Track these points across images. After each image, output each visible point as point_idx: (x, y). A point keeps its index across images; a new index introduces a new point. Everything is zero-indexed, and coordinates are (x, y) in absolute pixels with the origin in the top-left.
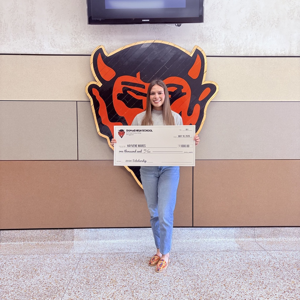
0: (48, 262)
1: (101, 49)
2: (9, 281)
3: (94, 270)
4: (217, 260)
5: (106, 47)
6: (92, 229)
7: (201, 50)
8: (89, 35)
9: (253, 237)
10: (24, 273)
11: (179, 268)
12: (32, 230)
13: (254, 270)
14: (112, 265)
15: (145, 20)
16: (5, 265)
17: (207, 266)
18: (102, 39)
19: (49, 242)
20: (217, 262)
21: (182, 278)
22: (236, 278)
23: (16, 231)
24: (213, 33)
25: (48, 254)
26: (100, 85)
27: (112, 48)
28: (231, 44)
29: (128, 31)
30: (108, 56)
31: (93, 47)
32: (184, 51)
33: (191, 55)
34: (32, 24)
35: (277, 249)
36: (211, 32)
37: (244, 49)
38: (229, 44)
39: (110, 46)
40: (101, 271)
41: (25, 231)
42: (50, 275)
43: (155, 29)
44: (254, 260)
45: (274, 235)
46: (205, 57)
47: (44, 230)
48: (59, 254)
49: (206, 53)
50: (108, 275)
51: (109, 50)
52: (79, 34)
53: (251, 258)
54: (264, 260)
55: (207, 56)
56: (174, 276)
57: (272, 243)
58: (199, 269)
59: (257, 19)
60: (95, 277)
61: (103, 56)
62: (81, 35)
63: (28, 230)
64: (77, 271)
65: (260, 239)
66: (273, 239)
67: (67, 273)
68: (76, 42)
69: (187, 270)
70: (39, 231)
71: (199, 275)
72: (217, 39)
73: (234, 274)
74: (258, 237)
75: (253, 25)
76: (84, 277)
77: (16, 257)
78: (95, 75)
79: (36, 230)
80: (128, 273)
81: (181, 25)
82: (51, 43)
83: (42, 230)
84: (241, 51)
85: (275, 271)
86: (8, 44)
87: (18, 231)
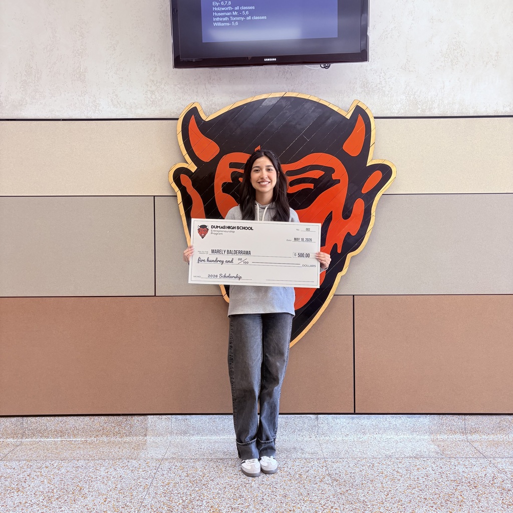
0: (103, 473)
1: (195, 108)
2: (35, 506)
3: (181, 489)
4: (398, 474)
5: (204, 106)
6: (178, 416)
7: (364, 108)
8: (176, 85)
9: (463, 433)
10: (61, 494)
11: (330, 488)
12: (75, 418)
13: (465, 493)
14: (213, 480)
15: (268, 60)
16: (28, 478)
17: (380, 485)
18: (197, 92)
19: (105, 439)
20: (399, 478)
21: (336, 506)
22: (434, 509)
23: (48, 418)
24: (385, 79)
25: (102, 459)
26: (193, 168)
27: (213, 106)
28: (416, 96)
29: (241, 78)
30: (207, 120)
31: (182, 105)
32: (336, 109)
33: (348, 117)
34: (81, 71)
35: (506, 455)
36: (381, 77)
37: (439, 105)
38: (412, 97)
39: (211, 103)
40: (193, 490)
41: (65, 418)
42: (105, 496)
43: (286, 73)
44: (465, 475)
45: (501, 429)
46: (372, 120)
47: (96, 418)
48: (121, 461)
49: (373, 111)
50: (205, 498)
51: (208, 110)
52: (158, 84)
53: (461, 471)
54: (483, 476)
55: (375, 118)
56: (322, 502)
57: (496, 444)
58: (366, 491)
59: (461, 54)
60: (184, 501)
61: (199, 119)
62: (162, 86)
63: (69, 417)
64: (151, 490)
65: (475, 437)
66: (500, 437)
67: (135, 493)
68: (154, 97)
69: (345, 490)
70: (87, 418)
71: (366, 500)
72: (392, 88)
73: (430, 501)
74: (471, 433)
75: (454, 64)
76: (163, 502)
77: (47, 464)
78: (184, 152)
79: (82, 417)
80: (240, 496)
81: (329, 66)
82: (112, 100)
83: (93, 418)
84: (435, 108)
85: (504, 495)
86: (41, 103)
87: (52, 418)
